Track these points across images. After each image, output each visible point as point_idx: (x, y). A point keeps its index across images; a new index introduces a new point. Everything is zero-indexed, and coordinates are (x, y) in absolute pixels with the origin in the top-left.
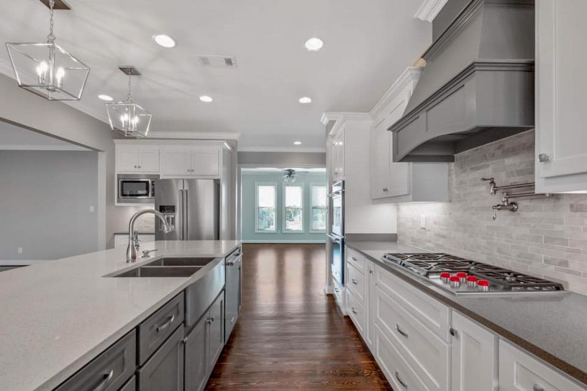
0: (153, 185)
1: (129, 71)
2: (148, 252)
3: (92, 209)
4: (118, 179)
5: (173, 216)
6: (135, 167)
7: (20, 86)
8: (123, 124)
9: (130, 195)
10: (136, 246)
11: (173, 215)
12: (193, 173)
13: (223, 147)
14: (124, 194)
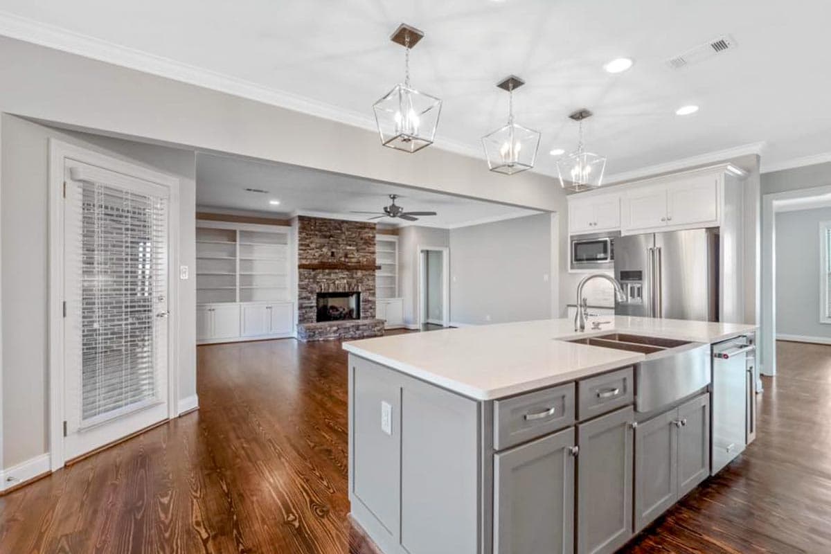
0: (612, 244)
1: (580, 115)
2: (599, 324)
3: (546, 277)
4: (572, 241)
5: (639, 285)
6: (591, 224)
7: (491, 170)
8: (574, 178)
9: (587, 260)
10: (585, 314)
11: (639, 283)
12: (670, 223)
13: (725, 174)
14: (578, 258)
